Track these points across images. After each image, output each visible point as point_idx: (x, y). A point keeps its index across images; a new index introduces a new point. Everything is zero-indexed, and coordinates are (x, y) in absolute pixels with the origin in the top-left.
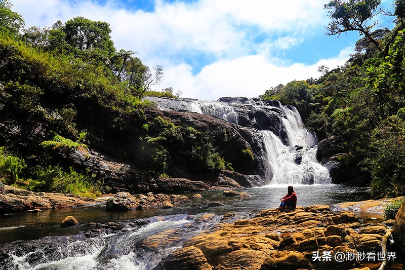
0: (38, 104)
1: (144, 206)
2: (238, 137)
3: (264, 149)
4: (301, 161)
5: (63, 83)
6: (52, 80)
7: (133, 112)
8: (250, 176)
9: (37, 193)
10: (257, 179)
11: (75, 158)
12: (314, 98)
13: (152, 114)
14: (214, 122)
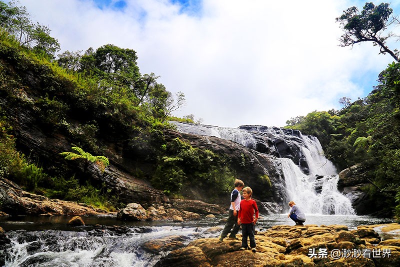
0: (63, 119)
1: (154, 219)
2: (255, 162)
3: (283, 176)
4: (321, 191)
5: (89, 101)
6: (79, 98)
7: (153, 132)
8: (267, 203)
9: (52, 200)
10: (274, 206)
11: (93, 173)
12: (336, 129)
13: (171, 135)
14: (232, 146)
